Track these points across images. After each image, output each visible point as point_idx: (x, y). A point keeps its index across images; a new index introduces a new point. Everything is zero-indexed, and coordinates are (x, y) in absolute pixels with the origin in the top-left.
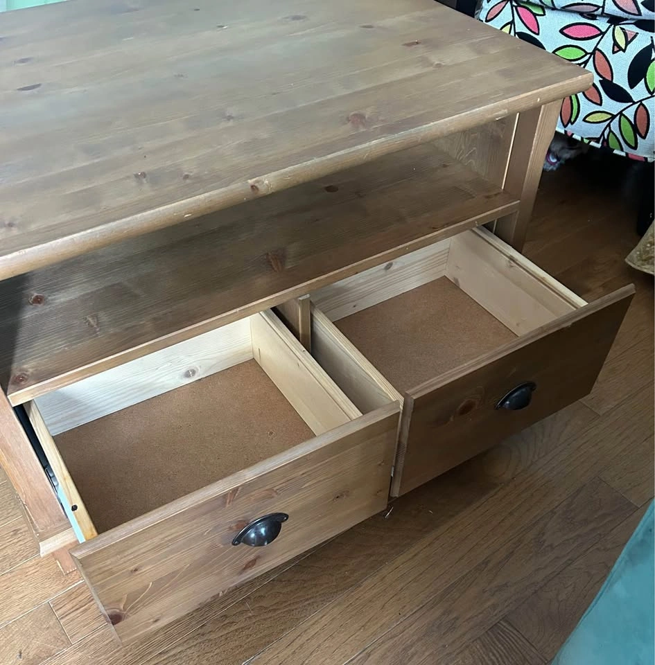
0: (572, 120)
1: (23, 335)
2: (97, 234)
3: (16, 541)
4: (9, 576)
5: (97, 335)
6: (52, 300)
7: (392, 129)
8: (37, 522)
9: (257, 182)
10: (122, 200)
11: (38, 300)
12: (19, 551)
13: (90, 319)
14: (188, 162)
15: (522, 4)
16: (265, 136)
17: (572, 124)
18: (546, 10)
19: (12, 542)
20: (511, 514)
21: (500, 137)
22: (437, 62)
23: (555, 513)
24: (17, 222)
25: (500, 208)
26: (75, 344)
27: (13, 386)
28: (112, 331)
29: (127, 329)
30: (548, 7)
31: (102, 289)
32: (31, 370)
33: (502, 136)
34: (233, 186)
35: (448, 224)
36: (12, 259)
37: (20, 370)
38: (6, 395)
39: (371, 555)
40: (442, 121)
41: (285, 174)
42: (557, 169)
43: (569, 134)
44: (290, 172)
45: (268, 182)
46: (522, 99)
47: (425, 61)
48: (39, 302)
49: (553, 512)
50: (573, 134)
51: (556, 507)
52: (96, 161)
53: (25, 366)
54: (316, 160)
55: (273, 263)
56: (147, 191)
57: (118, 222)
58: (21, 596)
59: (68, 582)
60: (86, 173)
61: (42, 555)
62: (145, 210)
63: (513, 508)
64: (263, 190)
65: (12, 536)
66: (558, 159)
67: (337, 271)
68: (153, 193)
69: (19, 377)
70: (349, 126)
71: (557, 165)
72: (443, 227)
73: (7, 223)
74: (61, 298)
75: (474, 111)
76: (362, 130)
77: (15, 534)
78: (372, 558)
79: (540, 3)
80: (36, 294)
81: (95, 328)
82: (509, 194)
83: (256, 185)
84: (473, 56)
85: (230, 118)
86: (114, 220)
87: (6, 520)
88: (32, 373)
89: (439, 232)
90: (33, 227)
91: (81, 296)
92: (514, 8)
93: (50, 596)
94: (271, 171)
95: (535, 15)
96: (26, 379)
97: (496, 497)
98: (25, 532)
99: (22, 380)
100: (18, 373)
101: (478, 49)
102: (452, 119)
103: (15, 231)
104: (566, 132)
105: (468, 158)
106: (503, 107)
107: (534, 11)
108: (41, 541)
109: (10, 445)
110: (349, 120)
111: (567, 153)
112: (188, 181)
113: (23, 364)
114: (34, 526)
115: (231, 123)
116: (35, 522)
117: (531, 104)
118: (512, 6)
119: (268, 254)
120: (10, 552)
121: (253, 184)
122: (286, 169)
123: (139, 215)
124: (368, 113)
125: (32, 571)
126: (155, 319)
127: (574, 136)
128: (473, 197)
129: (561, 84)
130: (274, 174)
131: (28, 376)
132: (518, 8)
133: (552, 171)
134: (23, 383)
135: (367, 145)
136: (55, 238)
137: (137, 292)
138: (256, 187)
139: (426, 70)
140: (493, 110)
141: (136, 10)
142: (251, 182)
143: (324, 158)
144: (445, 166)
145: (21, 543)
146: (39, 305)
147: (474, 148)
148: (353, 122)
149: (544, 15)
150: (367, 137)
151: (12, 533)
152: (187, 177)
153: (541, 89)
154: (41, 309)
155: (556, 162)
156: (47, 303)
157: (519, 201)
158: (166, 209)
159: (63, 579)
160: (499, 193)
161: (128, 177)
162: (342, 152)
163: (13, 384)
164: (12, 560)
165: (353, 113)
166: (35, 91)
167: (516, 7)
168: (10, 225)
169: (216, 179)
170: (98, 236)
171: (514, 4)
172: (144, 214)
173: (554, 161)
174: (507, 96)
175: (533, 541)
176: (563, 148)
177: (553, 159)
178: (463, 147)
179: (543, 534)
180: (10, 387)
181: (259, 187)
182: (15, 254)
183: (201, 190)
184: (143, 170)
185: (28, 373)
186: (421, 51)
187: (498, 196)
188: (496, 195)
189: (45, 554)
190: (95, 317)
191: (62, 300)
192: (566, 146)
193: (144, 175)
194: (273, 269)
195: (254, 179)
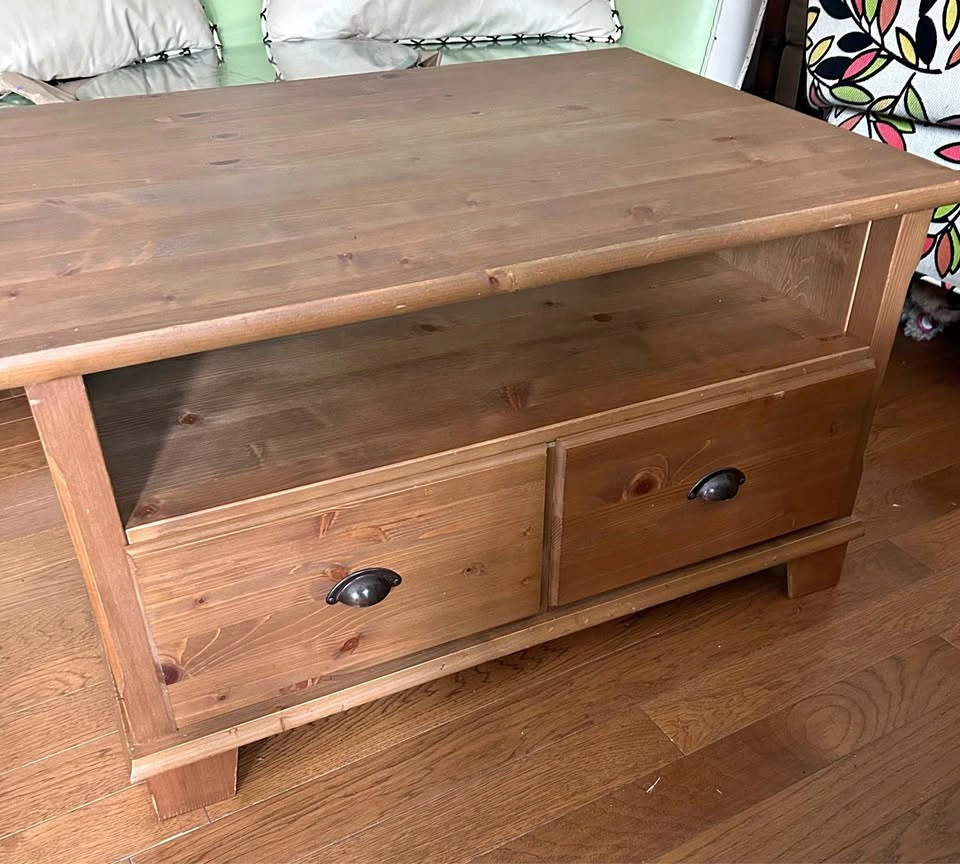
0: (953, 268)
1: (162, 460)
2: (277, 316)
3: (100, 765)
4: (82, 813)
5: (261, 467)
6: (209, 421)
7: (689, 224)
8: (134, 730)
9: (497, 273)
10: (316, 281)
11: (190, 420)
12: (101, 780)
13: (255, 448)
14: (411, 247)
15: (883, 119)
16: (516, 224)
17: (953, 273)
18: (916, 127)
19: (95, 767)
20: (847, 807)
21: (842, 260)
22: (757, 159)
23: (919, 815)
24: (178, 296)
25: (840, 354)
26: (229, 475)
27: (135, 519)
28: (280, 463)
29: (301, 463)
30: (920, 122)
31: (276, 413)
32: (163, 502)
33: (845, 260)
34: (464, 275)
35: (763, 368)
36: (164, 335)
37: (148, 501)
38: (124, 529)
39: (619, 847)
40: (758, 219)
41: (537, 266)
42: (932, 339)
43: (948, 287)
44: (543, 265)
45: (514, 274)
46: (874, 204)
47: (738, 157)
48: (191, 423)
49: (915, 814)
50: (954, 287)
51: (921, 805)
52: (292, 238)
53: (156, 496)
54: (580, 253)
55: (511, 400)
56: (352, 272)
57: (308, 303)
58: (92, 844)
59: (162, 833)
60: (277, 251)
61: (132, 780)
62: (345, 293)
63: (850, 800)
64: (505, 284)
65: (98, 757)
66: (935, 323)
67: (599, 415)
68: (358, 276)
69: (146, 508)
70: (630, 218)
71: (932, 333)
72: (755, 371)
73: (165, 296)
74: (223, 420)
75: (804, 211)
76: (647, 223)
77: (102, 756)
78: (620, 853)
79: (907, 116)
80: (188, 413)
81: (259, 459)
82: (854, 338)
83: (496, 276)
84: (807, 154)
85: (473, 203)
86: (303, 301)
87: (93, 735)
88: (164, 506)
89: (750, 376)
90: (198, 302)
91: (248, 419)
92: (872, 124)
93: (133, 849)
94: (517, 262)
95: (901, 132)
96: (155, 512)
97: (823, 780)
98: (116, 754)
99: (149, 513)
100: (145, 504)
101: (814, 148)
102: (773, 219)
103: (173, 305)
104: (943, 283)
105: (798, 290)
106: (845, 211)
107: (899, 128)
108: (135, 758)
109: (116, 602)
110: (630, 212)
111: (947, 314)
112: (407, 266)
113: (155, 493)
114: (130, 736)
115: (473, 209)
116: (131, 729)
117: (886, 211)
118: (869, 122)
119: (505, 389)
120: (89, 779)
121: (492, 275)
122: (538, 261)
123: (335, 299)
124: (656, 207)
125: (114, 810)
126: (341, 454)
127: (955, 290)
128: (802, 338)
129: (929, 188)
130: (521, 265)
131: (158, 508)
132: (878, 124)
133: (925, 340)
134: (149, 516)
135: (653, 239)
136: (223, 316)
137: (323, 419)
138: (496, 280)
139: (743, 166)
140: (830, 213)
141: (372, 93)
142: (489, 272)
143: (591, 252)
144: (764, 300)
145: (107, 769)
146: (191, 426)
147: (807, 277)
148: (635, 215)
149: (914, 131)
150: (654, 232)
151: (98, 754)
152: (406, 261)
153: (900, 193)
154: (192, 430)
155: (931, 330)
156: (201, 424)
157: (868, 347)
158: (372, 294)
159: (157, 827)
160: (840, 336)
161: (329, 257)
162: (617, 247)
163: (135, 516)
164: (90, 792)
165: (636, 206)
166: (232, 166)
167: (875, 123)
168: (170, 298)
169: (444, 266)
170: (278, 319)
171: (872, 118)
172: (343, 297)
173: (929, 327)
174: (851, 197)
175: (880, 854)
176: (940, 307)
177: (926, 324)
178: (791, 276)
179: (898, 845)
180: (132, 519)
181: (499, 280)
182: (169, 330)
183: (422, 277)
184: (349, 252)
185: (158, 505)
186: (736, 147)
187: (838, 339)
188: (835, 337)
189: (137, 779)
190: (263, 445)
191: (222, 422)
192: (945, 305)
193: (351, 256)
194: (510, 405)
195: (495, 269)
